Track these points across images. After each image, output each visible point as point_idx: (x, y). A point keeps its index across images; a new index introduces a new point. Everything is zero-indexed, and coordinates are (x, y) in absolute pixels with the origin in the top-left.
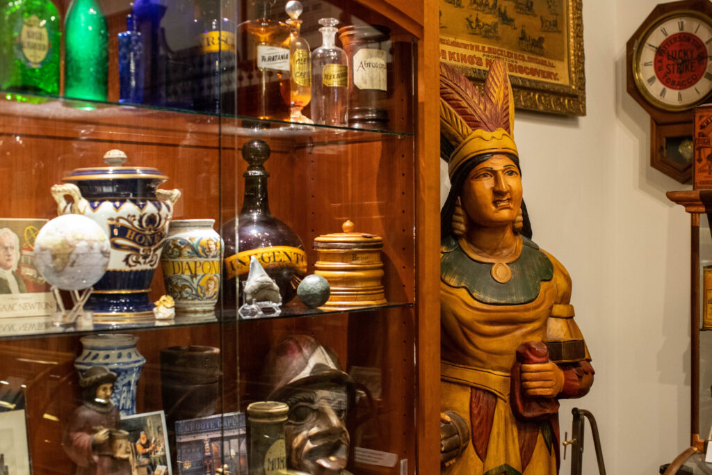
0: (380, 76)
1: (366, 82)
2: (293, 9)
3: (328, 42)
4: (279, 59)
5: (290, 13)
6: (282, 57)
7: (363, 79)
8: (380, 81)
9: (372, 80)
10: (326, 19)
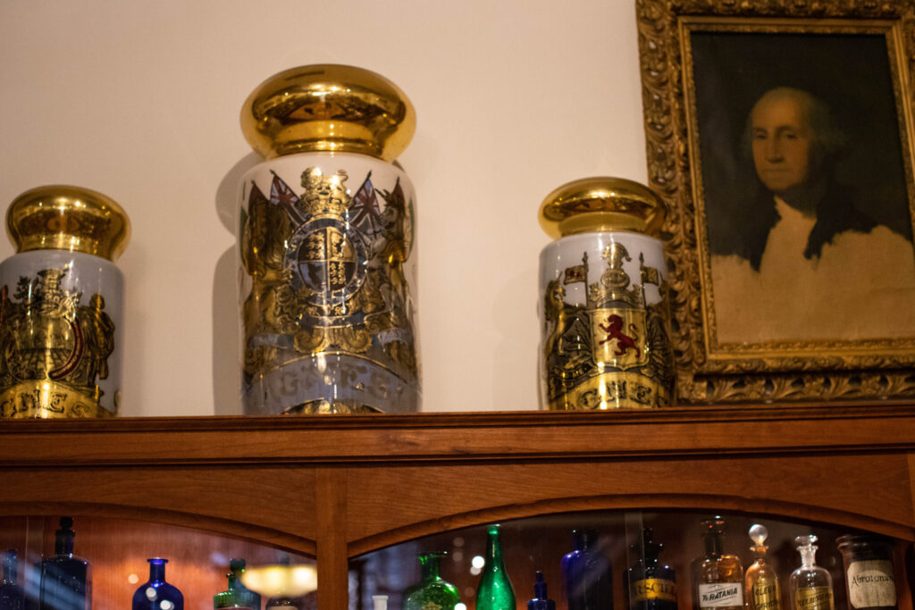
0: (877, 592)
1: (860, 600)
2: (758, 533)
3: (808, 563)
4: (724, 595)
5: (753, 538)
6: (729, 593)
7: (857, 596)
8: (878, 596)
9: (867, 596)
10: (803, 538)
